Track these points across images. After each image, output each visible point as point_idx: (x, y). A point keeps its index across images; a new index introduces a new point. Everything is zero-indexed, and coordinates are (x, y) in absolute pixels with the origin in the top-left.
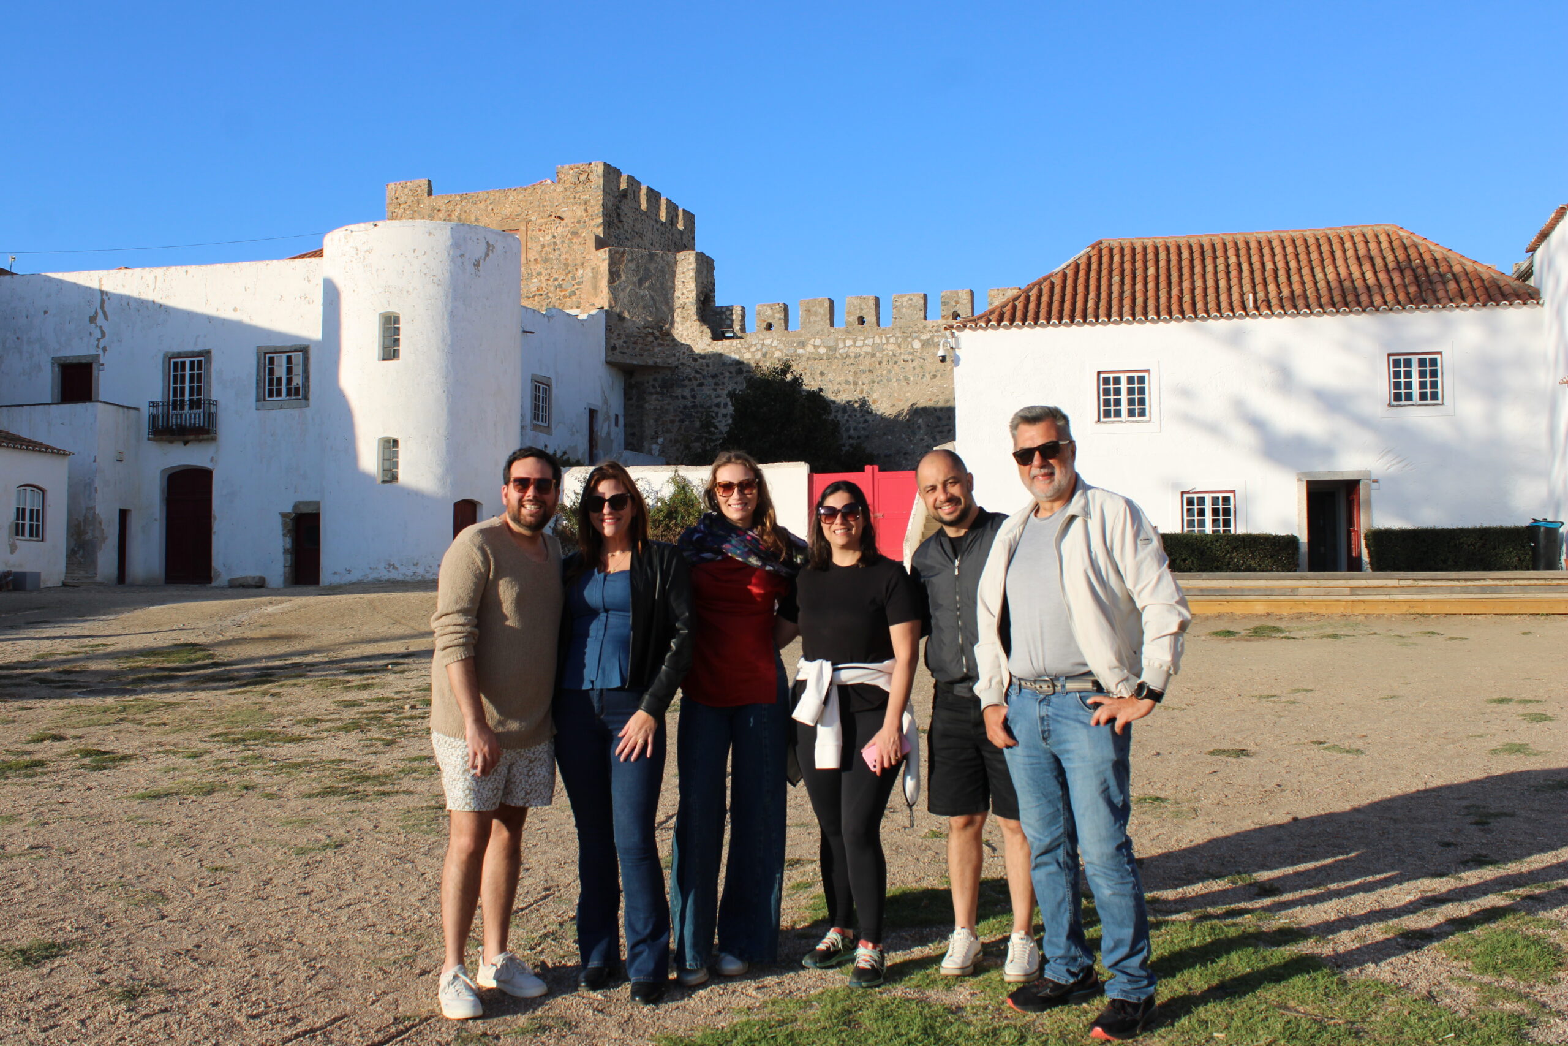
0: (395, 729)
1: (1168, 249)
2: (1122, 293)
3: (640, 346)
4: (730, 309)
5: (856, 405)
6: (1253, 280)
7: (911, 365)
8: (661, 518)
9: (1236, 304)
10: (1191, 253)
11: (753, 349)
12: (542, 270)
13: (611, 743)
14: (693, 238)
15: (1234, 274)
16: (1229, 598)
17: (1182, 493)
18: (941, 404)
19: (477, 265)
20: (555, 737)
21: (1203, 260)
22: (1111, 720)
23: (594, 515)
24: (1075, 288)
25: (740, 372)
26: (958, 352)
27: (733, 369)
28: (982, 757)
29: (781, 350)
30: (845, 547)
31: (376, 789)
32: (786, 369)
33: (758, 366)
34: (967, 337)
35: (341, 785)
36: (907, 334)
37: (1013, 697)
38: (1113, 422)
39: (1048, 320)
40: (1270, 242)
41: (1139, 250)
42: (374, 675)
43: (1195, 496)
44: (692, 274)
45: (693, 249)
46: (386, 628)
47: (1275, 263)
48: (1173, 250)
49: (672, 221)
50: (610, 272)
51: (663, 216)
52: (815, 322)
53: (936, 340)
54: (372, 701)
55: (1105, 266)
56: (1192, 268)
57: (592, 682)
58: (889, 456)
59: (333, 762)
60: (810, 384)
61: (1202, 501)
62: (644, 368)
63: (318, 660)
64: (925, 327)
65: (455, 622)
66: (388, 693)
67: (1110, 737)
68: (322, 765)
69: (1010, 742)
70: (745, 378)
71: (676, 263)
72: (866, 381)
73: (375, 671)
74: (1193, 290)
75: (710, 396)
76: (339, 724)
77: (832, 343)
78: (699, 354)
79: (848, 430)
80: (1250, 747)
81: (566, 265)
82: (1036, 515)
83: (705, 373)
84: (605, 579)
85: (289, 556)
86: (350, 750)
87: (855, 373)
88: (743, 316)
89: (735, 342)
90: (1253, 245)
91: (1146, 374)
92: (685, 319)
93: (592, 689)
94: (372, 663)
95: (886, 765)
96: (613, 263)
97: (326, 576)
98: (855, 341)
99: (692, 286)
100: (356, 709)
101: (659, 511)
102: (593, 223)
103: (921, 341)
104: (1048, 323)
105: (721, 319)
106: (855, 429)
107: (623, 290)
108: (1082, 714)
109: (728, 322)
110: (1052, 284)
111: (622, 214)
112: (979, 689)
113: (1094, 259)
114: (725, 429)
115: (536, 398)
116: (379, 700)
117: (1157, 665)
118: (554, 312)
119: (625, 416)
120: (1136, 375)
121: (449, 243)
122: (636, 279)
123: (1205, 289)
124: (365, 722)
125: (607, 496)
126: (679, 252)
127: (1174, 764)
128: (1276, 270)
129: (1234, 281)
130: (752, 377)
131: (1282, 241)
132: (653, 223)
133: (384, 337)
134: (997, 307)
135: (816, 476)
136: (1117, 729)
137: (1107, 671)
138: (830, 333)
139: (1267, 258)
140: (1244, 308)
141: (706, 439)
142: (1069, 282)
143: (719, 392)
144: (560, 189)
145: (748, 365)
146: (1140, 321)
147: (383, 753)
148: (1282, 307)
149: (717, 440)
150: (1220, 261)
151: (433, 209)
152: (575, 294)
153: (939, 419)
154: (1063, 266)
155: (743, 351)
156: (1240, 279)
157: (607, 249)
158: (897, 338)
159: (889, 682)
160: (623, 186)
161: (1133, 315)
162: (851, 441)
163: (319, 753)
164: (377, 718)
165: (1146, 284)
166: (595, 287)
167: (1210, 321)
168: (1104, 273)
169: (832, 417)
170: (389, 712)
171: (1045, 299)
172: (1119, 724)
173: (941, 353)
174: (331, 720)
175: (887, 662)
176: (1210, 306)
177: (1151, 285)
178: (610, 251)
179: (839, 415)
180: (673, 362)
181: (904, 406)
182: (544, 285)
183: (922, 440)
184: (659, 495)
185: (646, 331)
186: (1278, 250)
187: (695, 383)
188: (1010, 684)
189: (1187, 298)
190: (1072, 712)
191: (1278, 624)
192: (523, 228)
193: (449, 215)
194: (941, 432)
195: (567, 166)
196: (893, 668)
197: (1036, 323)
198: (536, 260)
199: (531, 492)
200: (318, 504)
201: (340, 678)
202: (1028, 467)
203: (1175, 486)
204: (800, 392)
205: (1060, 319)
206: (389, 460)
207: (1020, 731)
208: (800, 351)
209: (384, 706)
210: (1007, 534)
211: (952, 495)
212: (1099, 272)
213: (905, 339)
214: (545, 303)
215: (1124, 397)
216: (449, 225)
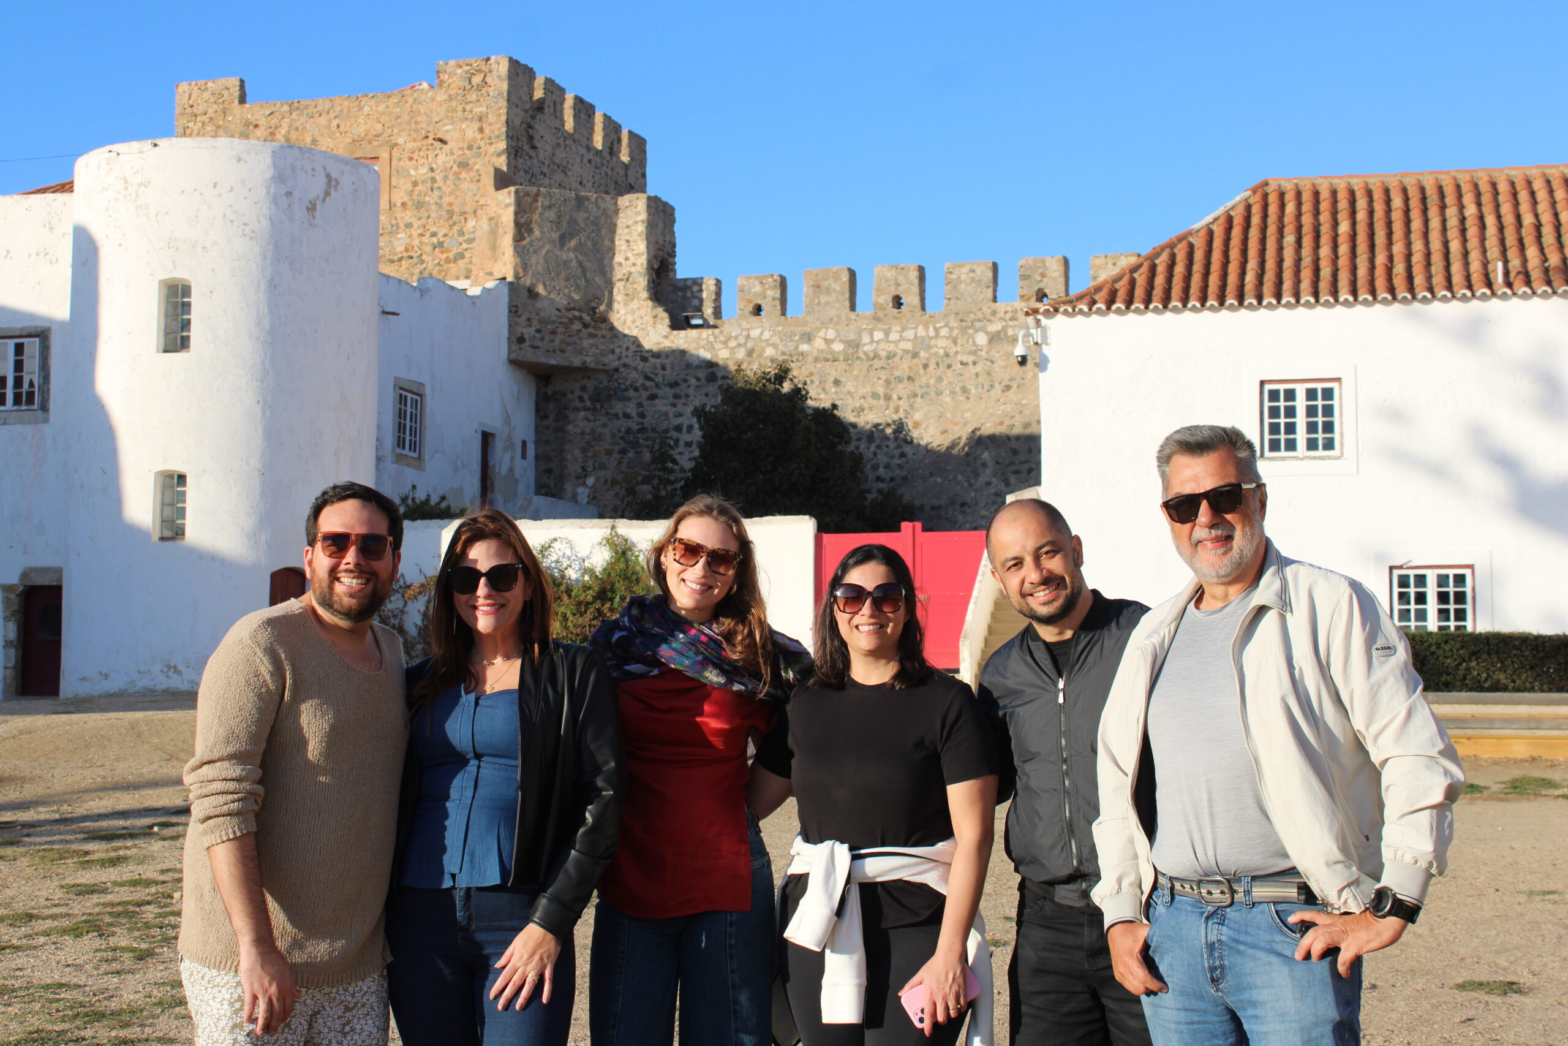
0: (156, 932)
1: (1369, 194)
2: (1298, 261)
3: (561, 337)
4: (698, 282)
5: (889, 431)
6: (1502, 241)
7: (973, 370)
8: (589, 599)
9: (1476, 277)
10: (1406, 200)
11: (733, 344)
12: (414, 220)
13: (486, 978)
14: (644, 175)
15: (1472, 231)
16: (1469, 732)
17: (1391, 568)
18: (1017, 430)
19: (312, 208)
20: (390, 967)
21: (1425, 210)
22: (1332, 952)
23: (460, 599)
24: (1226, 253)
25: (712, 378)
26: (1045, 350)
27: (702, 374)
28: (1102, 1008)
29: (774, 346)
30: (875, 654)
31: (114, 1033)
32: (782, 374)
33: (739, 370)
34: (1060, 327)
35: (57, 1028)
36: (967, 324)
37: (1160, 909)
38: (1283, 459)
39: (1185, 301)
40: (1529, 183)
41: (1325, 195)
42: (129, 843)
43: (1412, 573)
44: (641, 228)
45: (643, 191)
46: (155, 766)
47: (1536, 216)
48: (1378, 196)
49: (611, 149)
50: (518, 224)
51: (598, 142)
52: (827, 304)
53: (1010, 332)
54: (122, 884)
55: (1272, 219)
56: (1408, 222)
57: (453, 876)
58: (939, 507)
59: (47, 987)
60: (819, 398)
61: (1421, 580)
62: (567, 371)
63: (42, 817)
64: (994, 313)
65: (224, 774)
66: (149, 872)
67: (1328, 980)
68: (29, 992)
69: (1153, 985)
70: (720, 387)
71: (617, 212)
72: (904, 394)
73: (132, 836)
74: (1409, 256)
75: (666, 414)
76: (66, 923)
77: (852, 336)
78: (648, 351)
79: (875, 468)
80: (1524, 978)
81: (451, 213)
82: (1197, 606)
83: (659, 379)
84: (477, 704)
85: (12, 652)
86: (79, 967)
87: (888, 382)
88: (718, 294)
89: (705, 333)
90: (1503, 187)
91: (1334, 385)
92: (629, 297)
93: (453, 888)
94: (127, 823)
95: (940, 1018)
96: (522, 209)
97: (69, 683)
98: (887, 333)
99: (641, 247)
100: (95, 898)
101: (586, 588)
102: (491, 149)
103: (987, 333)
104: (1185, 306)
105: (685, 298)
106: (887, 466)
107: (535, 252)
108: (1280, 941)
109: (696, 302)
110: (1191, 247)
111: (537, 136)
112: (1099, 895)
113: (1256, 210)
114: (689, 465)
115: (401, 414)
116: (134, 883)
117: (1408, 859)
118: (430, 284)
119: (537, 443)
120: (1319, 386)
121: (269, 174)
122: (555, 236)
123: (1428, 255)
124: (108, 919)
125: (484, 566)
126: (622, 195)
127: (1401, 1005)
128: (1538, 227)
129: (1473, 243)
130: (729, 387)
131: (1548, 182)
132: (582, 151)
133: (166, 316)
134: (1106, 282)
135: (826, 537)
136: (1342, 968)
137: (1324, 869)
138: (849, 320)
139: (1525, 207)
140: (1489, 284)
141: (660, 479)
142: (1217, 244)
143: (680, 408)
144: (441, 96)
145: (725, 368)
146: (1327, 304)
147: (132, 972)
148: (1549, 283)
149: (676, 481)
150: (1452, 212)
151: (247, 124)
152: (462, 256)
153: (1015, 452)
154: (1209, 219)
155: (718, 346)
156: (1483, 239)
157: (512, 189)
158: (951, 329)
159: (945, 879)
160: (538, 94)
161: (1316, 295)
162: (881, 485)
163: (28, 972)
164: (127, 913)
165: (1335, 247)
166: (494, 247)
167: (1436, 303)
168: (1272, 230)
169: (851, 448)
170: (149, 903)
171: (1179, 269)
172: (1344, 959)
173: (1019, 351)
174: (54, 917)
175: (940, 845)
176: (1435, 281)
177: (1344, 249)
178: (517, 192)
179: (863, 446)
180: (611, 361)
181: (961, 432)
182: (416, 243)
183: (988, 484)
184: (587, 564)
185: (570, 314)
186: (1542, 195)
187: (644, 394)
188: (1155, 887)
189: (1399, 268)
190: (1263, 937)
191: (1549, 775)
192: (385, 155)
193: (272, 134)
194: (1017, 472)
195: (452, 63)
196: (953, 855)
197: (1165, 307)
198: (404, 204)
199: (351, 557)
200: (59, 571)
201: (75, 847)
202: (1188, 526)
203: (1379, 557)
204: (803, 410)
205: (1203, 300)
206: (172, 505)
207: (1171, 966)
208: (804, 347)
209: (141, 894)
210: (1149, 636)
211: (1049, 571)
212: (1264, 229)
213: (964, 330)
214: (417, 271)
215: (1301, 420)
216: (269, 148)
